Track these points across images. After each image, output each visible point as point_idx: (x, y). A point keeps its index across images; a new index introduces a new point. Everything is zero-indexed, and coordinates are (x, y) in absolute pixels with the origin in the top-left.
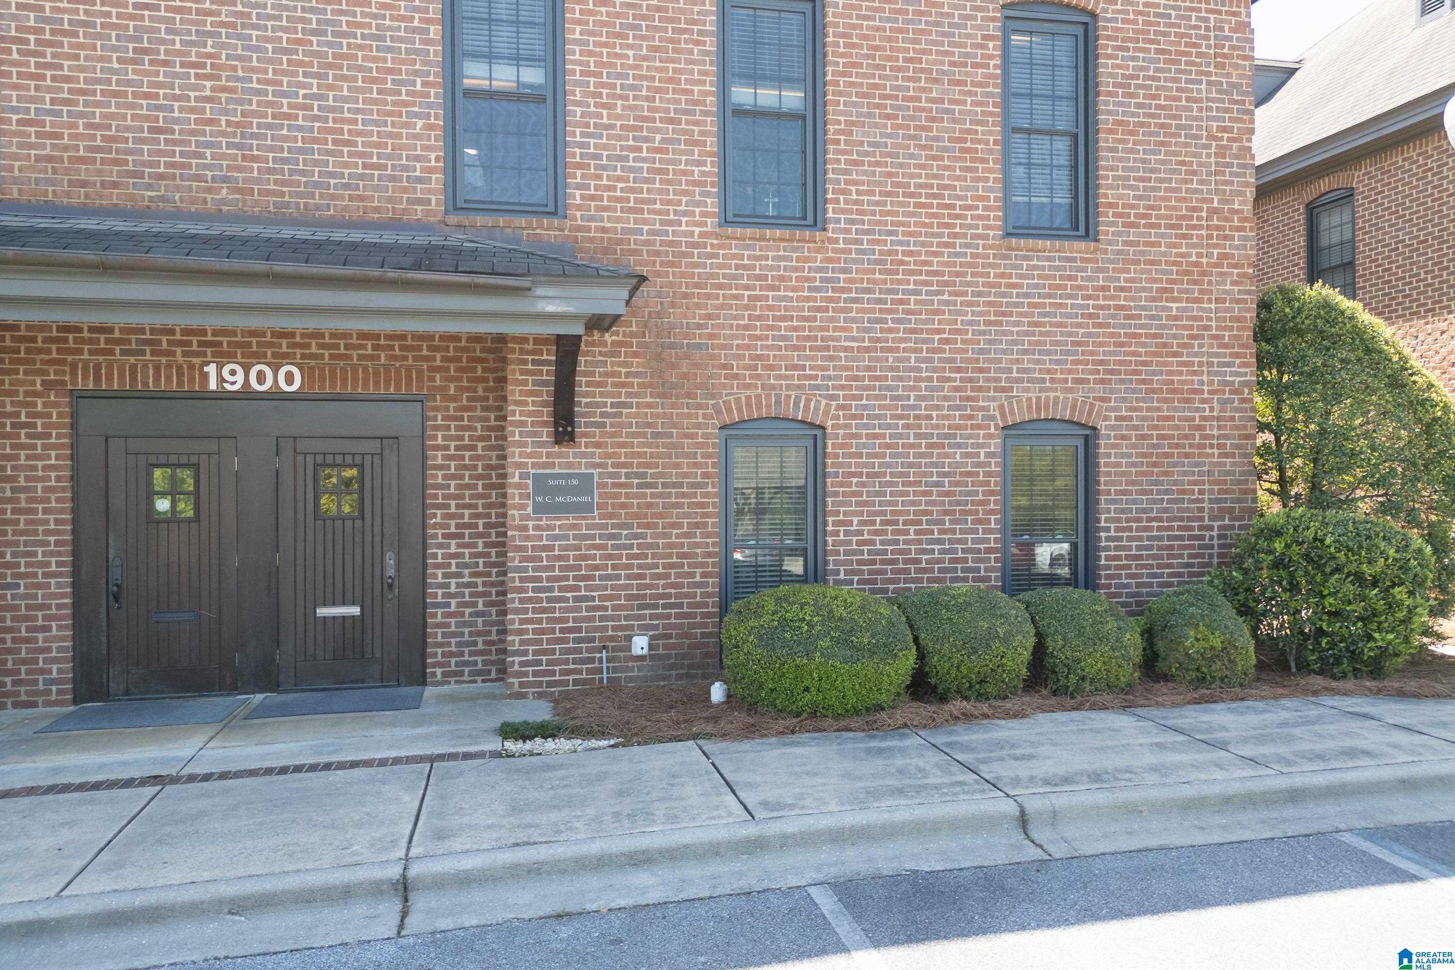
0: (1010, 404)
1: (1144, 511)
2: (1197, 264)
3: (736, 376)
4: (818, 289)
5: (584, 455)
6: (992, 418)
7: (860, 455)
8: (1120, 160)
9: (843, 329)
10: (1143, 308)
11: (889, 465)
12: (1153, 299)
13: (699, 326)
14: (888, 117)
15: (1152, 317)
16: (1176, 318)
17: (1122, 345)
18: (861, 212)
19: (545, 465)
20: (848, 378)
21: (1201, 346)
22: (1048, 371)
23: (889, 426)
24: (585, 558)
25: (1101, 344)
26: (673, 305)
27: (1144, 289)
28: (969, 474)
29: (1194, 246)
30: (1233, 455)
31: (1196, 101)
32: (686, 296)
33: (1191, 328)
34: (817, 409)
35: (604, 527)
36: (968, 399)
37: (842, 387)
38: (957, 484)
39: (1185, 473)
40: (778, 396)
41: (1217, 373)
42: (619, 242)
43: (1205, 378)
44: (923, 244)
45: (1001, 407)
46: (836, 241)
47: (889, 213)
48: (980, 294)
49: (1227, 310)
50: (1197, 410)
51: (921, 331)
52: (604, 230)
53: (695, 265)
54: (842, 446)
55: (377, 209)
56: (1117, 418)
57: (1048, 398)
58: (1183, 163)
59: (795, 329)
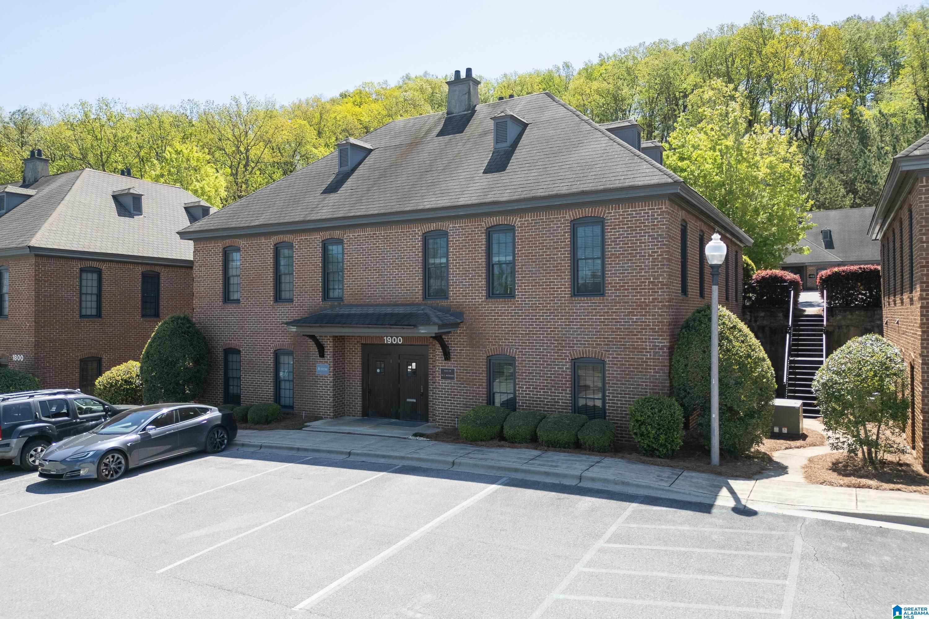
0: (573, 352)
1: (623, 391)
2: (644, 302)
3: (491, 342)
4: (513, 316)
5: (452, 364)
6: (568, 356)
7: (526, 367)
8: (613, 267)
9: (520, 328)
10: (623, 319)
11: (534, 370)
12: (627, 316)
13: (481, 328)
14: (534, 262)
15: (626, 322)
16: (636, 322)
17: (614, 332)
18: (526, 292)
19: (444, 366)
20: (522, 343)
21: (646, 332)
22: (587, 341)
23: (535, 358)
24: (453, 392)
25: (606, 332)
26: (474, 322)
27: (622, 312)
28: (560, 374)
29: (643, 296)
30: (660, 373)
31: (644, 243)
32: (477, 319)
33: (642, 325)
34: (513, 352)
35: (457, 384)
36: (560, 350)
37: (520, 346)
38: (556, 377)
39: (640, 378)
40: (502, 348)
41: (652, 342)
42: (461, 305)
43: (647, 344)
44: (545, 301)
45: (570, 353)
46: (518, 301)
47: (534, 292)
48: (563, 316)
49: (656, 319)
50: (644, 355)
51: (544, 328)
52: (457, 302)
53: (480, 310)
54: (521, 364)
55: (408, 301)
56: (612, 358)
57: (586, 350)
58: (638, 266)
59: (507, 328)
